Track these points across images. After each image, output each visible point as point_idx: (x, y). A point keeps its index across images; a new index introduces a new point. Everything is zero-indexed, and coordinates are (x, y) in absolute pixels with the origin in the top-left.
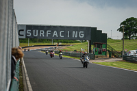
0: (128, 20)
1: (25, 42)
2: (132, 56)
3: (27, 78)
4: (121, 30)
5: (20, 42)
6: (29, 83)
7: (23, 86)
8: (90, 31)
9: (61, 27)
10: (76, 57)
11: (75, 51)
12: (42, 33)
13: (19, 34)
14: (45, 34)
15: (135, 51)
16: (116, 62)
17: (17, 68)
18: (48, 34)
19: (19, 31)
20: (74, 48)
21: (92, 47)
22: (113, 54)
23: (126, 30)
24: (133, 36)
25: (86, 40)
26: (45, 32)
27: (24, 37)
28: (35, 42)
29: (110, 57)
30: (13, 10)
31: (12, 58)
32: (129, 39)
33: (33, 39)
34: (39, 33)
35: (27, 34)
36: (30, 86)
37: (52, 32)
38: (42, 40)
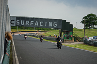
0: (89, 16)
1: (15, 29)
2: (90, 41)
3: (16, 54)
4: (83, 22)
5: (12, 29)
6: (16, 57)
7: (12, 59)
8: (61, 22)
9: (41, 19)
10: (51, 40)
11: (50, 36)
12: (27, 23)
13: (11, 23)
14: (29, 24)
15: (92, 37)
16: (79, 45)
17: (8, 46)
18: (31, 23)
19: (11, 21)
20: (50, 34)
21: (62, 33)
22: (77, 39)
23: (87, 22)
24: (92, 27)
25: (58, 29)
26: (30, 22)
27: (14, 25)
28: (22, 29)
29: (75, 41)
30: (7, 6)
31: (5, 40)
32: (89, 29)
33: (21, 27)
34: (25, 22)
35: (16, 23)
36: (17, 60)
37: (34, 23)
38: (27, 28)
